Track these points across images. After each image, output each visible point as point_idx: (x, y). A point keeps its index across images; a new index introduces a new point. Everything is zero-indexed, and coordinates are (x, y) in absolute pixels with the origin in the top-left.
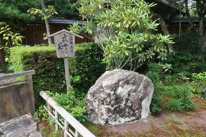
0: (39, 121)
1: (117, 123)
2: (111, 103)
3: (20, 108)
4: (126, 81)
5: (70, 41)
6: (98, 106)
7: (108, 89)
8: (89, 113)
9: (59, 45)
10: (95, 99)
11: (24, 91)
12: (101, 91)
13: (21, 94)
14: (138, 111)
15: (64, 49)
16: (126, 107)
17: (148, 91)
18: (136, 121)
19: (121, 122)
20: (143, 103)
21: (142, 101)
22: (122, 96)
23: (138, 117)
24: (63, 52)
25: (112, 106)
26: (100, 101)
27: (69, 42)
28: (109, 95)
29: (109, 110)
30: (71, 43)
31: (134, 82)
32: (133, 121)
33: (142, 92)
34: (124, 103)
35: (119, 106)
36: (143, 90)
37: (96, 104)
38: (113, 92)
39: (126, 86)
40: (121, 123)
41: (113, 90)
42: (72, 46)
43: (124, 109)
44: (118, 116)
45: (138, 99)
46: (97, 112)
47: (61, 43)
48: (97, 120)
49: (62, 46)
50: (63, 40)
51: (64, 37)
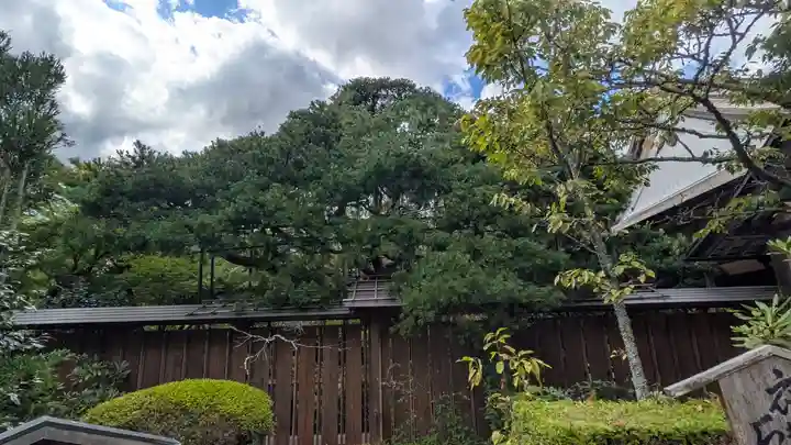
9: (756, 426)
47: (768, 418)
49: (776, 437)
50: (776, 401)
51: (778, 386)
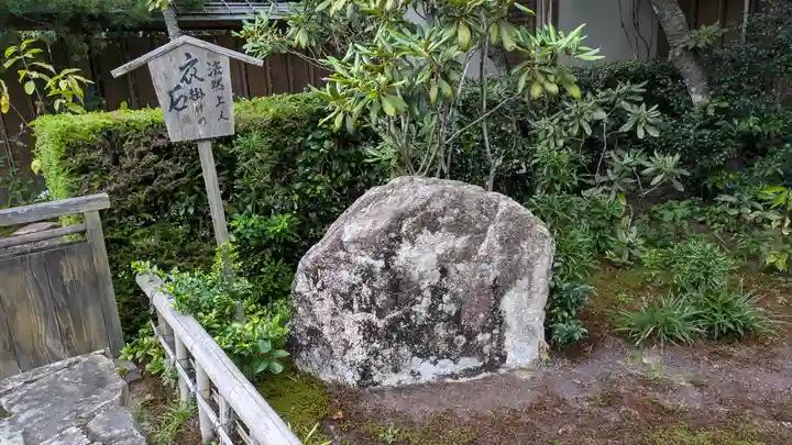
0: (135, 377)
1: (405, 378)
2: (374, 304)
3: (68, 330)
4: (422, 216)
5: (212, 79)
6: (333, 315)
7: (363, 252)
8: (305, 343)
9: (170, 94)
10: (319, 290)
11: (75, 271)
12: (338, 259)
13: (67, 280)
14: (488, 336)
15: (190, 107)
16: (437, 320)
17: (526, 257)
18: (484, 375)
19: (419, 374)
20: (509, 303)
21: (502, 295)
22: (415, 275)
23: (492, 361)
24: (187, 120)
25: (380, 315)
26: (339, 298)
27: (209, 80)
28: (368, 274)
29: (369, 331)
30: (217, 84)
31: (457, 220)
32: (469, 372)
33: (497, 259)
34: (426, 301)
35: (407, 315)
36: (502, 252)
37: (324, 308)
38: (381, 263)
39: (425, 237)
40: (423, 380)
41: (382, 255)
42: (219, 98)
43: (427, 328)
44: (404, 350)
45: (482, 285)
46: (329, 339)
47: (178, 87)
48: (332, 367)
49: (182, 99)
50: (184, 76)
51: (188, 64)
